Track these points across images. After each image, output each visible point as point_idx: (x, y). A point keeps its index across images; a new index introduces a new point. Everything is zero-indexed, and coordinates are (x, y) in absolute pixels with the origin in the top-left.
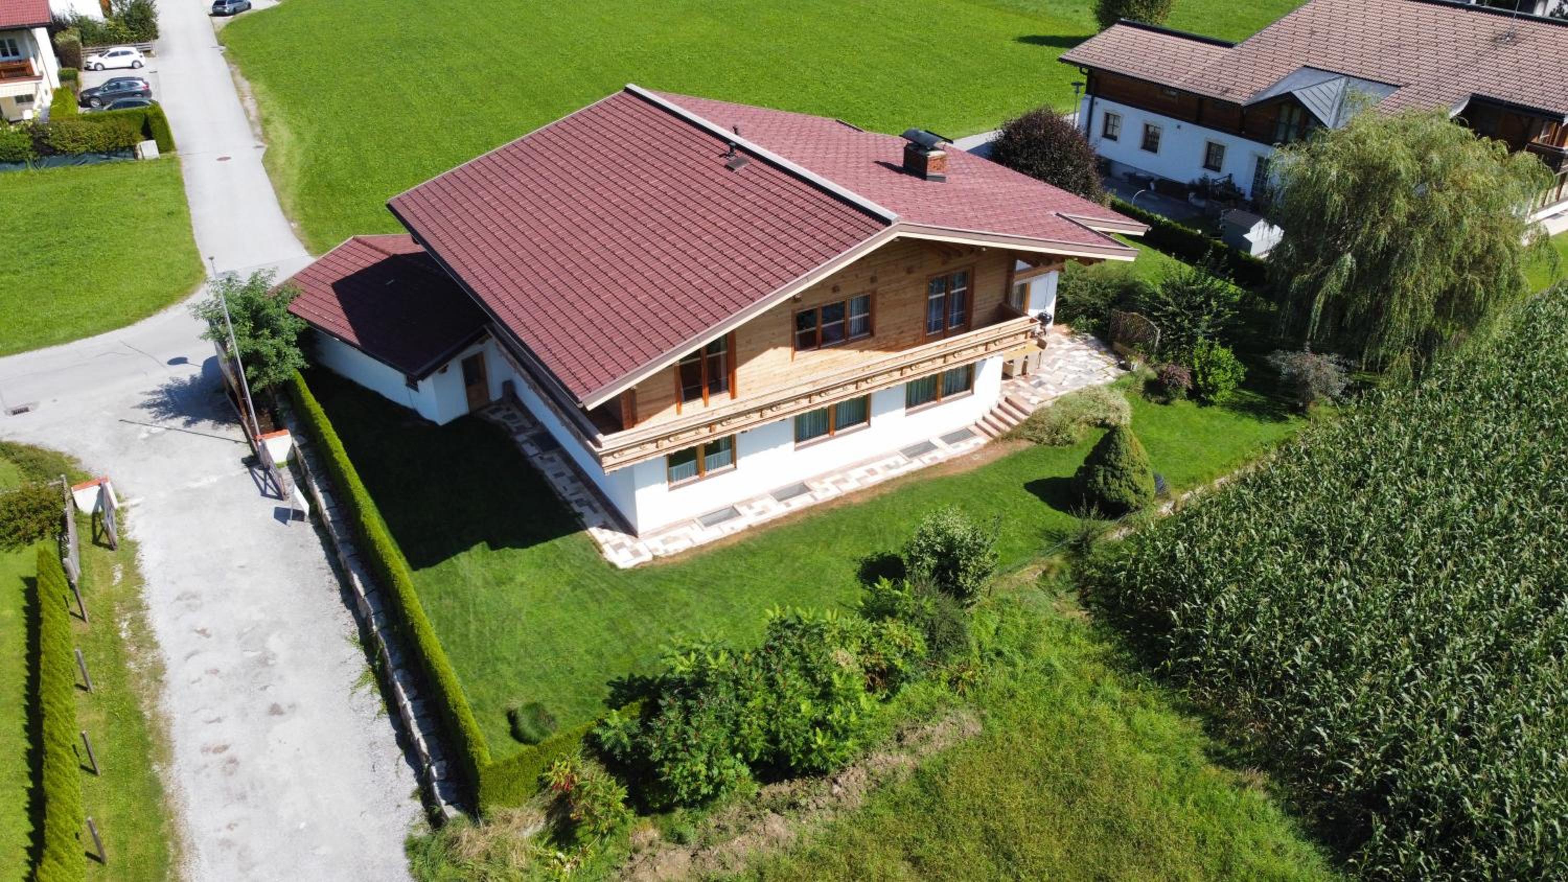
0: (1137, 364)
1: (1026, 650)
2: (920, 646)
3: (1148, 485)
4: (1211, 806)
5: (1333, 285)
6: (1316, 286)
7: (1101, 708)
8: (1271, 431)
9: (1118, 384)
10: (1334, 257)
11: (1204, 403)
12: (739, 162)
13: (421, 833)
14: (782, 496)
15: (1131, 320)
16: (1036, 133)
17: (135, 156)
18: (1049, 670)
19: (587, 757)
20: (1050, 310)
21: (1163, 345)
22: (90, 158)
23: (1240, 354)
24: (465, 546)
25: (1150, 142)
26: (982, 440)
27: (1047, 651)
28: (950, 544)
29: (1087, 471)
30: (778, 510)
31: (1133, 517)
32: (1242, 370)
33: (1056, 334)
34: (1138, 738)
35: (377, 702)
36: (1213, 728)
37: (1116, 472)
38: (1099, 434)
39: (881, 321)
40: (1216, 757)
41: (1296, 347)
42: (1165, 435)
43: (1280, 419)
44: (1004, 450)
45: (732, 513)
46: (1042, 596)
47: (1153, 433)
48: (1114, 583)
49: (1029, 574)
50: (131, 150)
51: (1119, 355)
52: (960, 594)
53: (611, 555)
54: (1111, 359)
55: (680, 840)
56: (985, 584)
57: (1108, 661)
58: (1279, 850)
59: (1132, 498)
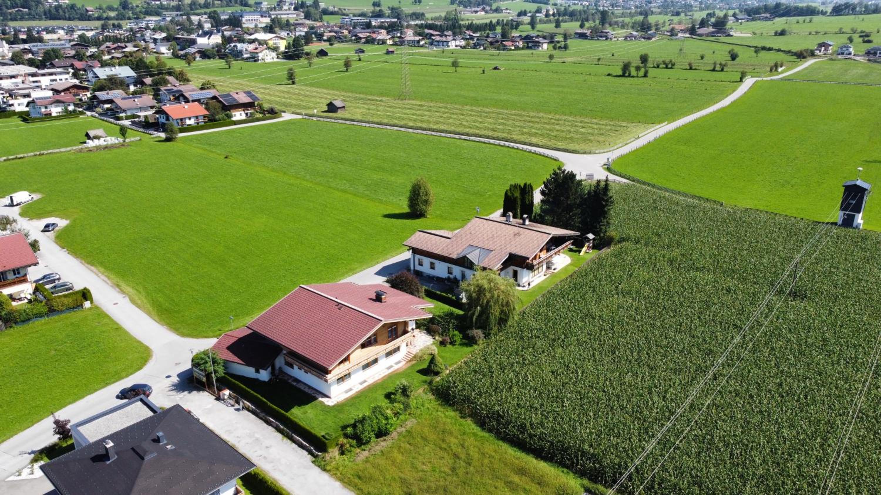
0: (437, 338)
1: (423, 405)
2: (402, 407)
3: (443, 367)
4: (461, 425)
5: (477, 314)
6: (474, 314)
7: (439, 413)
8: (469, 349)
9: (434, 343)
10: (476, 307)
11: (454, 345)
12: (341, 307)
13: (314, 459)
14: (361, 384)
15: (434, 327)
16: (403, 279)
17: (82, 308)
18: (428, 408)
19: (344, 438)
20: (414, 327)
21: (442, 332)
22: (67, 311)
23: (460, 332)
24: (293, 407)
25: (432, 266)
26: (404, 363)
27: (427, 405)
28: (404, 386)
29: (429, 366)
30: (361, 387)
31: (441, 375)
32: (461, 336)
33: (417, 332)
34: (446, 417)
35: (289, 442)
36: (461, 413)
37: (436, 365)
38: (431, 357)
39: (378, 340)
40: (462, 417)
41: (472, 329)
42: (446, 355)
43: (471, 346)
44: (409, 364)
45: (351, 390)
46: (424, 395)
47: (443, 354)
48: (439, 389)
49: (421, 391)
50: (82, 306)
51: (433, 336)
52: (408, 396)
53: (327, 403)
54: (431, 337)
55: (364, 450)
56: (413, 393)
57: (439, 404)
58: (473, 429)
59: (440, 370)
